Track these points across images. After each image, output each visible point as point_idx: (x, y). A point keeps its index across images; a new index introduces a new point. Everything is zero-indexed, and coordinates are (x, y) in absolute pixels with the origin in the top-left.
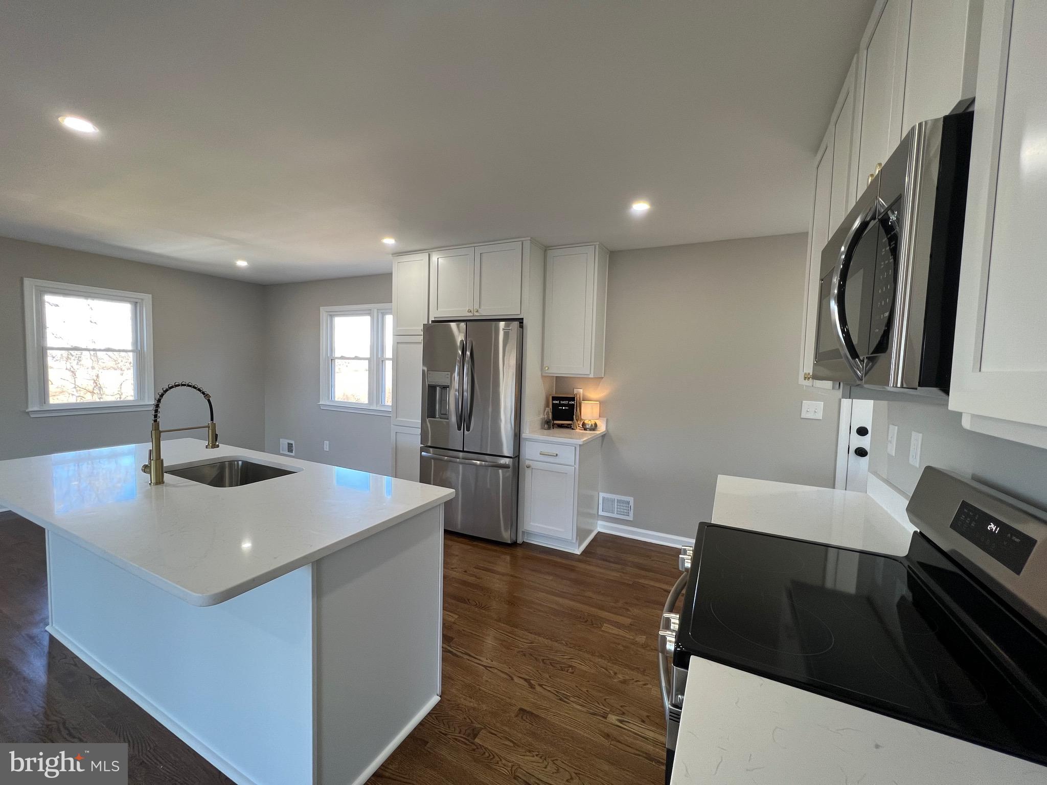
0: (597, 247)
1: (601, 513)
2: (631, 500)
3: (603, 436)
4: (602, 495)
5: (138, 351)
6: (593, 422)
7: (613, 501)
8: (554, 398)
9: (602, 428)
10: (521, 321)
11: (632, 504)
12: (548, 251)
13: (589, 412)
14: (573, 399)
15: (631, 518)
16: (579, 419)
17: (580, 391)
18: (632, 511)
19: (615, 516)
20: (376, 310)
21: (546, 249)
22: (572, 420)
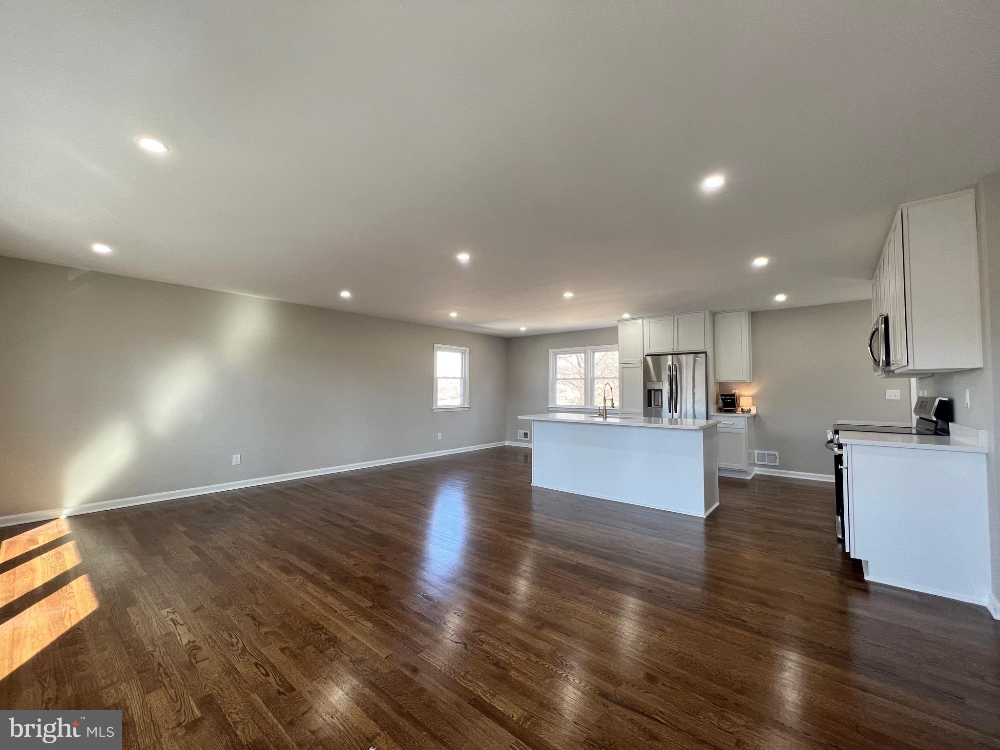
0: (747, 312)
1: (756, 462)
2: (777, 453)
3: (755, 416)
4: (756, 452)
5: (463, 379)
6: (748, 408)
7: (764, 454)
8: (722, 395)
9: (754, 411)
10: (705, 353)
11: (777, 455)
12: (715, 315)
13: (745, 402)
14: (734, 395)
15: (777, 464)
16: (739, 406)
17: (737, 391)
18: (778, 459)
19: (766, 463)
20: (589, 350)
21: (714, 315)
22: (735, 407)
